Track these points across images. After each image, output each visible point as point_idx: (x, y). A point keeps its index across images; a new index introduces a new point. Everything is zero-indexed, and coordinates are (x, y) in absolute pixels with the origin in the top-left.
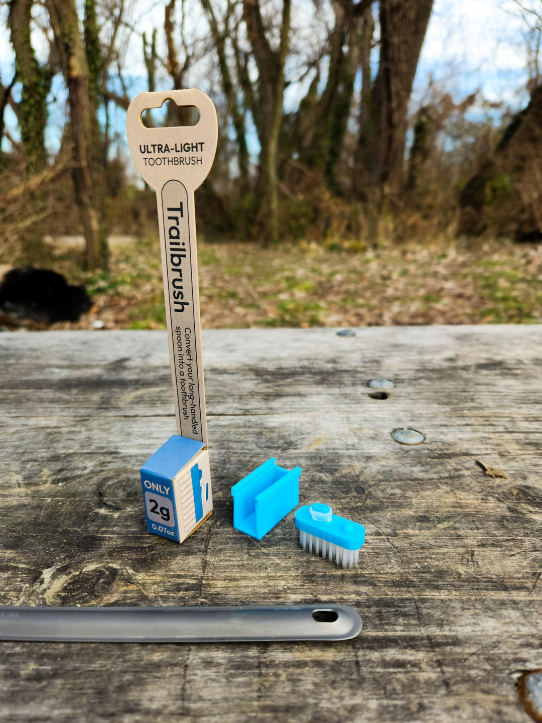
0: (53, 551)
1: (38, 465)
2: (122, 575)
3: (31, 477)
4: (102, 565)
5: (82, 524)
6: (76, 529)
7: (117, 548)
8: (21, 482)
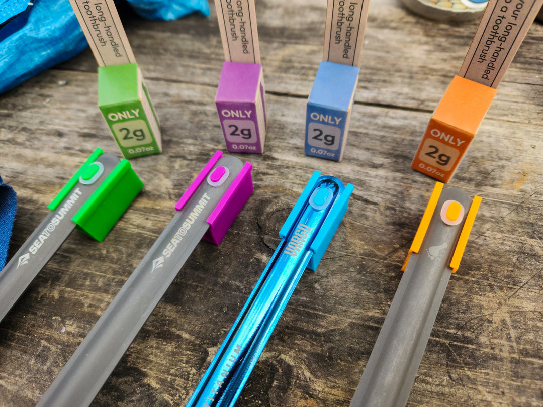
0: (217, 316)
1: (187, 165)
2: (298, 378)
3: (181, 185)
4: (273, 354)
5: (244, 277)
6: (238, 283)
7: (287, 327)
8: (172, 191)
